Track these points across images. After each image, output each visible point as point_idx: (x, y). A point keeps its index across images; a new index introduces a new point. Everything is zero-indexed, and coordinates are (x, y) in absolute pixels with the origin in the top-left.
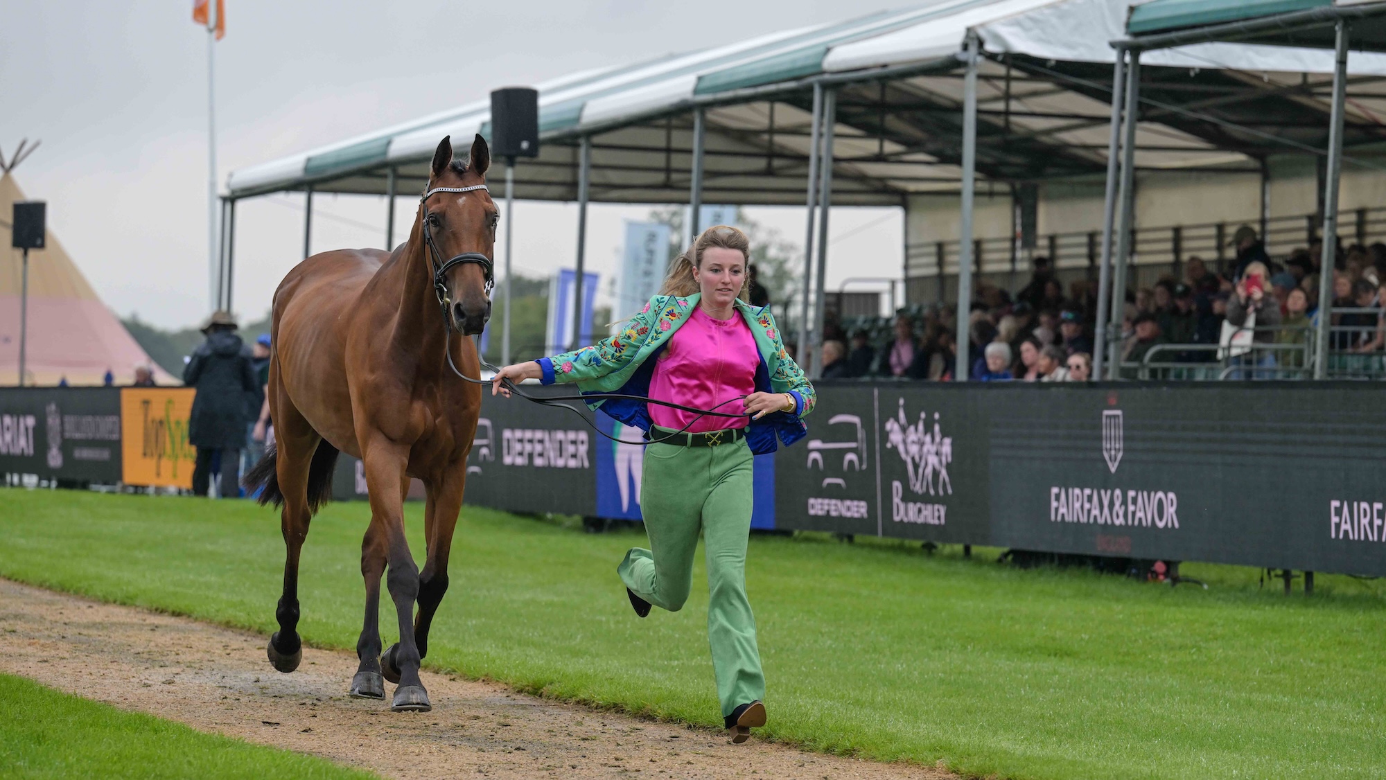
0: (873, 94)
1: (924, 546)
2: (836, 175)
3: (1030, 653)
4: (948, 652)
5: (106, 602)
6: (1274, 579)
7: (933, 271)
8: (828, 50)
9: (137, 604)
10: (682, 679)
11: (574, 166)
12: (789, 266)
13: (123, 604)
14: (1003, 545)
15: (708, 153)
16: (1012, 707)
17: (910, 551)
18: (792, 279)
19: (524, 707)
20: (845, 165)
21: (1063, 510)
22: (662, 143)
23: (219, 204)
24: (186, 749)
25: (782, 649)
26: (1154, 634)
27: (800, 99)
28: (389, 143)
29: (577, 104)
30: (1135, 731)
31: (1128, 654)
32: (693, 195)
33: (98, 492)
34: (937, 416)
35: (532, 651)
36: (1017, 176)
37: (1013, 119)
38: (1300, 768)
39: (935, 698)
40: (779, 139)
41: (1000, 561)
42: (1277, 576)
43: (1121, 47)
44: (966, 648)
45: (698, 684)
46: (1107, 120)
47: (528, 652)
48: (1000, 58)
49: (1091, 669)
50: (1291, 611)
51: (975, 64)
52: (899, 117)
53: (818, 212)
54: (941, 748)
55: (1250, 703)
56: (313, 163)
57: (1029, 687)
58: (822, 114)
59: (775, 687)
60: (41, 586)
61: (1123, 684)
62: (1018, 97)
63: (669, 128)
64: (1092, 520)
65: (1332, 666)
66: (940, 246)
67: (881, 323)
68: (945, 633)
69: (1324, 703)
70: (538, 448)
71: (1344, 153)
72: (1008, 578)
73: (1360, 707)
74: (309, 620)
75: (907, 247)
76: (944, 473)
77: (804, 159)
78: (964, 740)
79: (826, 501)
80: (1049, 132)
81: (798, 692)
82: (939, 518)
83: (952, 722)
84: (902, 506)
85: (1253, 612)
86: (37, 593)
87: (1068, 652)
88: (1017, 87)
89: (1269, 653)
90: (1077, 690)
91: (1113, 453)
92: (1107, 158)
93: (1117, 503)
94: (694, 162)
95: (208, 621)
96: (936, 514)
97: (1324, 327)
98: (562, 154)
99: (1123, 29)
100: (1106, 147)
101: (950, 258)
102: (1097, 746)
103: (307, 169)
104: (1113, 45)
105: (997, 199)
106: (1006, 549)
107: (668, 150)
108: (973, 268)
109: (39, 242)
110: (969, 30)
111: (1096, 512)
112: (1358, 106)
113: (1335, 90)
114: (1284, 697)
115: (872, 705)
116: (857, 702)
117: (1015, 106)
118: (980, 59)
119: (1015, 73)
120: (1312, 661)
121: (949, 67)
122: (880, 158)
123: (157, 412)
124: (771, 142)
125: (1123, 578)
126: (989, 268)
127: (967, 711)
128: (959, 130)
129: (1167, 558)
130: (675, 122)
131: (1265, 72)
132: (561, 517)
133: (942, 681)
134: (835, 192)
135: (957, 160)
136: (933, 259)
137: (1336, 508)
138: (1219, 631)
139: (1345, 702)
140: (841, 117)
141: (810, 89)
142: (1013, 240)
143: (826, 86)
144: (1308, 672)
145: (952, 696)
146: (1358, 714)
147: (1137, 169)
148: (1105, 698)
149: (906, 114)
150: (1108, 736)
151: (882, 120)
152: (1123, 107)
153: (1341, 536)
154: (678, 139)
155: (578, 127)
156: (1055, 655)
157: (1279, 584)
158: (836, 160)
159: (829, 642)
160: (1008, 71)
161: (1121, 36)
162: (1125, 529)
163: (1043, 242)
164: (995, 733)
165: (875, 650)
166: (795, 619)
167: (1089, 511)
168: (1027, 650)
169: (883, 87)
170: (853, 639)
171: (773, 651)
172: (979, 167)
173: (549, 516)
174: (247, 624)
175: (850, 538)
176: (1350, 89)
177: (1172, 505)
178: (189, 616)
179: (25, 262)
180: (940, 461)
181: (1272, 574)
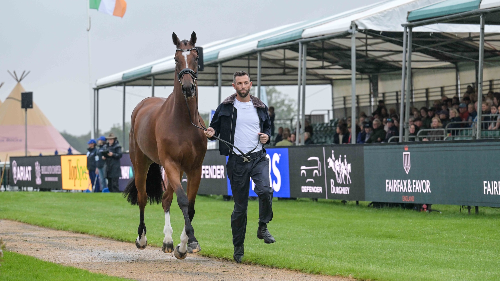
0: (320, 45)
1: (342, 202)
2: (308, 74)
3: (380, 237)
4: (352, 238)
5: (58, 229)
6: (464, 209)
7: (343, 106)
8: (303, 30)
9: (69, 230)
10: (259, 250)
11: (216, 74)
12: (292, 107)
13: (64, 230)
14: (370, 201)
15: (262, 68)
16: (375, 256)
17: (337, 204)
18: (293, 111)
19: (204, 261)
20: (310, 70)
21: (390, 188)
22: (247, 65)
23: (93, 91)
24: (88, 279)
25: (294, 239)
26: (423, 230)
27: (294, 48)
28: (152, 68)
29: (217, 52)
30: (418, 262)
31: (414, 236)
32: (258, 83)
33: (54, 192)
34: (345, 156)
35: (206, 242)
36: (371, 72)
37: (368, 52)
38: (475, 274)
39: (348, 253)
40: (287, 62)
41: (369, 206)
42: (465, 208)
43: (406, 26)
44: (358, 236)
45: (265, 251)
46: (401, 52)
47: (205, 242)
48: (363, 31)
49: (402, 242)
50: (471, 220)
51: (355, 34)
52: (329, 53)
53: (302, 87)
54: (350, 270)
55: (458, 252)
56: (125, 76)
57: (381, 249)
58: (302, 53)
59: (292, 251)
60: (35, 225)
61: (413, 247)
62: (370, 45)
63: (249, 59)
64: (400, 191)
65: (486, 238)
66: (344, 98)
67: (325, 125)
68: (350, 231)
69: (483, 251)
70: (207, 172)
71: (484, 61)
72: (372, 212)
73: (496, 252)
74: (129, 233)
75: (333, 99)
76: (348, 176)
77: (296, 69)
78: (358, 267)
79: (308, 187)
80: (381, 57)
81: (300, 253)
82: (347, 192)
83: (354, 262)
84: (334, 188)
85: (458, 221)
86: (34, 227)
87: (394, 237)
88: (369, 41)
89: (464, 235)
90: (397, 249)
91: (407, 166)
92: (402, 65)
93: (409, 184)
94: (258, 71)
95: (93, 235)
96: (346, 190)
97: (479, 122)
98: (212, 70)
99: (406, 20)
100: (401, 61)
101: (348, 102)
102: (405, 268)
103: (123, 78)
104: (403, 25)
105: (364, 81)
106: (371, 202)
107: (249, 67)
108: (356, 105)
109: (31, 106)
110: (352, 22)
111: (402, 188)
112: (488, 44)
113: (480, 39)
114: (470, 249)
115: (326, 257)
116: (321, 256)
117: (369, 48)
118: (356, 32)
119: (368, 36)
120: (479, 237)
121: (346, 35)
122: (323, 68)
123: (74, 164)
124: (284, 63)
125: (412, 210)
126: (362, 105)
127: (359, 258)
128: (350, 57)
129: (427, 203)
130: (251, 57)
131: (456, 33)
132: (215, 196)
133: (350, 247)
134: (307, 80)
135: (349, 67)
136: (342, 102)
137: (485, 184)
138: (446, 228)
139: (491, 251)
140: (309, 54)
141: (298, 44)
142: (370, 95)
143: (303, 43)
144: (478, 241)
145: (354, 253)
146: (495, 254)
147: (412, 69)
148: (407, 252)
149: (331, 52)
150: (408, 265)
151: (323, 54)
152: (407, 47)
153: (488, 193)
154: (252, 63)
155: (217, 60)
156: (389, 238)
157: (466, 211)
158: (307, 69)
159: (310, 236)
160: (366, 36)
161: (405, 22)
162: (412, 194)
163: (380, 95)
164: (369, 265)
165: (326, 238)
166: (298, 228)
167: (399, 188)
168: (379, 236)
169: (323, 43)
170: (318, 234)
171: (291, 239)
172: (357, 70)
173: (211, 195)
174: (107, 235)
175: (316, 200)
176: (486, 38)
177: (428, 185)
178: (87, 233)
179: (26, 113)
180: (347, 172)
181: (464, 207)
